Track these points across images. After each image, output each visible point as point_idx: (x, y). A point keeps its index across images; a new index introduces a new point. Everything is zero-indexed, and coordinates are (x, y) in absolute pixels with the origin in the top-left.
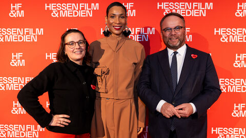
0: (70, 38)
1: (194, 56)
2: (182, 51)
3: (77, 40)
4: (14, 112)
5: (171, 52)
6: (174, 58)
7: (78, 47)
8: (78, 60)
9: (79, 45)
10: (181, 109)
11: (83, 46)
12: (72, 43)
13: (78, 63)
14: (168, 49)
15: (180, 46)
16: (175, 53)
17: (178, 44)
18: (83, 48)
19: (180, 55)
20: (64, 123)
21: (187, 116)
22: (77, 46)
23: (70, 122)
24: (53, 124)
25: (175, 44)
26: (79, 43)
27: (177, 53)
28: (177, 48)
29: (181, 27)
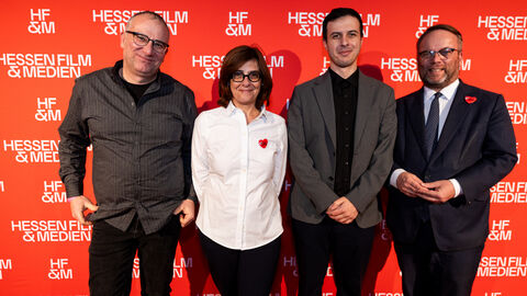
1: (469, 100)
2: (449, 92)
4: (46, 199)
5: (430, 94)
6: (435, 104)
10: (434, 189)
14: (426, 89)
15: (448, 82)
16: (438, 95)
17: (443, 80)
19: (445, 98)
21: (444, 200)
27: (441, 95)
28: (441, 86)
29: (453, 50)
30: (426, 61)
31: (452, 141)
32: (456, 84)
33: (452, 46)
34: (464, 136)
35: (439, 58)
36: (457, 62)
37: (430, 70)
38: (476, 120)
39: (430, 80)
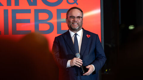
1: (88, 36)
25: (76, 27)
27: (77, 34)
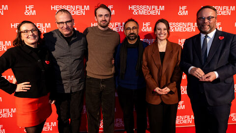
0: (24, 28)
1: (221, 38)
3: (31, 29)
6: (205, 40)
7: (32, 34)
8: (32, 44)
9: (32, 32)
11: (35, 33)
12: (27, 31)
13: (32, 46)
14: (201, 34)
16: (206, 36)
17: (208, 30)
18: (36, 34)
19: (210, 38)
20: (26, 88)
22: (30, 33)
23: (30, 86)
24: (17, 90)
26: (32, 31)
27: (208, 36)
29: (213, 17)
30: (201, 22)
31: (214, 56)
32: (214, 31)
33: (212, 16)
34: (219, 54)
35: (207, 21)
36: (215, 22)
37: (203, 26)
38: (224, 47)
39: (203, 30)
